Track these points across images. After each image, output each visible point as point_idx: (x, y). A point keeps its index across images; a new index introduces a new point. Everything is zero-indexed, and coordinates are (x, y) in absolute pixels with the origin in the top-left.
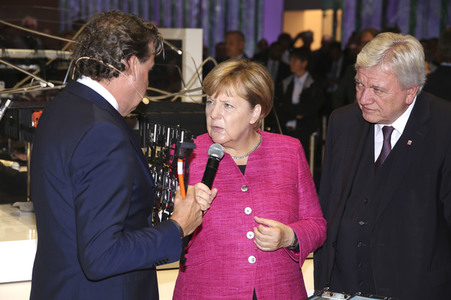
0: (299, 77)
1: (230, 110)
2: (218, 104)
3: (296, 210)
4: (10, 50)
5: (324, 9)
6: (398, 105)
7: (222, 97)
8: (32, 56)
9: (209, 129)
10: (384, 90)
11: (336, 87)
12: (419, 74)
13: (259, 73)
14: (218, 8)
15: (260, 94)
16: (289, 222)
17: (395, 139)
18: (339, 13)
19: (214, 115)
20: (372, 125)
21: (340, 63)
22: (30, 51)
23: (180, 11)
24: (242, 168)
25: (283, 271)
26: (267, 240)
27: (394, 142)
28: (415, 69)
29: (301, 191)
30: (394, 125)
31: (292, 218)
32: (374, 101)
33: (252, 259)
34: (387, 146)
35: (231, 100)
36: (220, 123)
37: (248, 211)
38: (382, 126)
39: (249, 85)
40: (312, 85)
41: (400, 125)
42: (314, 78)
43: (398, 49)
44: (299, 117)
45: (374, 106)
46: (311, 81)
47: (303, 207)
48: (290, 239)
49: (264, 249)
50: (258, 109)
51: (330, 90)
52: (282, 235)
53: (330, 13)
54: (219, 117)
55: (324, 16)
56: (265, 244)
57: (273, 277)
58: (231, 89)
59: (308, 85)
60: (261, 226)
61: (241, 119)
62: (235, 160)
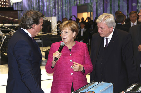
0: (82, 29)
1: (67, 33)
2: (64, 32)
3: (84, 62)
4: (5, 25)
5: (88, 12)
6: (108, 32)
7: (65, 30)
8: (11, 26)
9: (62, 39)
10: (103, 28)
11: (92, 32)
12: (113, 24)
13: (74, 24)
14: (60, 13)
15: (75, 29)
16: (82, 64)
17: (109, 41)
18: (92, 13)
19: (63, 35)
20: (103, 37)
21: (93, 25)
22: (11, 24)
23: (50, 14)
24: (70, 50)
25: (81, 77)
26: (76, 68)
27: (109, 42)
28: (111, 22)
29: (86, 57)
30: (109, 37)
31: (83, 63)
32: (102, 31)
33: (72, 74)
34: (107, 43)
35: (67, 31)
36: (65, 37)
37: (71, 61)
38: (106, 38)
39: (72, 27)
40: (86, 31)
41: (110, 37)
42: (86, 29)
43: (107, 18)
44: (83, 39)
45: (102, 33)
46: (86, 30)
47: (86, 61)
48: (82, 69)
49: (75, 71)
50: (75, 33)
51: (90, 33)
52: (80, 67)
53: (89, 13)
54: (64, 36)
55: (88, 14)
56: (75, 69)
57: (77, 79)
58: (67, 28)
59: (85, 31)
60: (74, 65)
61: (70, 36)
62: (68, 48)
